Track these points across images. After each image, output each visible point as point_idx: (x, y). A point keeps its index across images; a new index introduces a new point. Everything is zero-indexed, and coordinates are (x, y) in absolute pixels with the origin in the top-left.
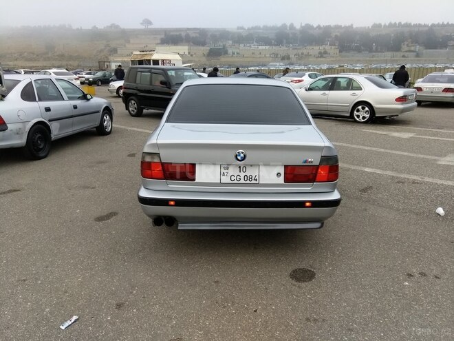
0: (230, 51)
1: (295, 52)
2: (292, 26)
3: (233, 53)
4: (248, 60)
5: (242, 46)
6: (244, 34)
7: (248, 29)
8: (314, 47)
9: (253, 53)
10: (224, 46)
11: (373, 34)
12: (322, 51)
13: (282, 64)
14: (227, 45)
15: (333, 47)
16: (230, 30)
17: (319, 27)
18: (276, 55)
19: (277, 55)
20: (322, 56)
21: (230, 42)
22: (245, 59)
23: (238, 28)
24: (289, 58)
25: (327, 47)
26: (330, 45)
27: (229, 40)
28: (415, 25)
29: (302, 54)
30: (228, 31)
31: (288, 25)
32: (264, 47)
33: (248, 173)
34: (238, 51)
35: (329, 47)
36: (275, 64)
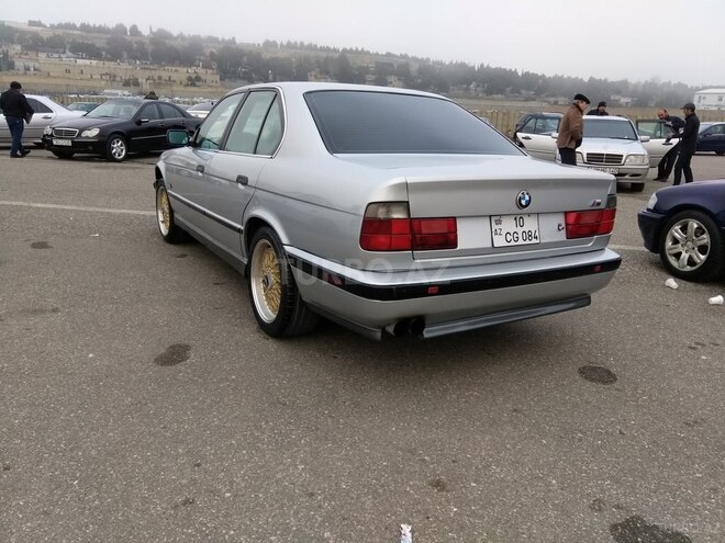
0: (19, 64)
1: (148, 73)
2: (134, 30)
3: (27, 69)
4: (59, 81)
5: (42, 56)
6: (46, 35)
7: (52, 27)
8: (180, 69)
9: (68, 71)
10: (6, 55)
11: (266, 56)
12: (193, 76)
13: (126, 93)
14: (11, 52)
15: (210, 71)
16: (14, 25)
17: (181, 37)
18: (113, 78)
19: (115, 76)
20: (193, 85)
21: (18, 48)
22: (54, 81)
23: (32, 23)
24: (136, 84)
25: (201, 71)
26: (203, 67)
27: (13, 43)
28: (322, 49)
29: (160, 78)
30: (9, 28)
31: (128, 29)
32: (88, 62)
33: (526, 228)
34: (37, 65)
35: (203, 71)
36: (113, 91)
